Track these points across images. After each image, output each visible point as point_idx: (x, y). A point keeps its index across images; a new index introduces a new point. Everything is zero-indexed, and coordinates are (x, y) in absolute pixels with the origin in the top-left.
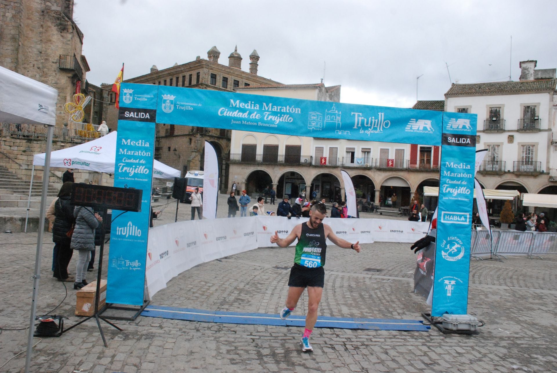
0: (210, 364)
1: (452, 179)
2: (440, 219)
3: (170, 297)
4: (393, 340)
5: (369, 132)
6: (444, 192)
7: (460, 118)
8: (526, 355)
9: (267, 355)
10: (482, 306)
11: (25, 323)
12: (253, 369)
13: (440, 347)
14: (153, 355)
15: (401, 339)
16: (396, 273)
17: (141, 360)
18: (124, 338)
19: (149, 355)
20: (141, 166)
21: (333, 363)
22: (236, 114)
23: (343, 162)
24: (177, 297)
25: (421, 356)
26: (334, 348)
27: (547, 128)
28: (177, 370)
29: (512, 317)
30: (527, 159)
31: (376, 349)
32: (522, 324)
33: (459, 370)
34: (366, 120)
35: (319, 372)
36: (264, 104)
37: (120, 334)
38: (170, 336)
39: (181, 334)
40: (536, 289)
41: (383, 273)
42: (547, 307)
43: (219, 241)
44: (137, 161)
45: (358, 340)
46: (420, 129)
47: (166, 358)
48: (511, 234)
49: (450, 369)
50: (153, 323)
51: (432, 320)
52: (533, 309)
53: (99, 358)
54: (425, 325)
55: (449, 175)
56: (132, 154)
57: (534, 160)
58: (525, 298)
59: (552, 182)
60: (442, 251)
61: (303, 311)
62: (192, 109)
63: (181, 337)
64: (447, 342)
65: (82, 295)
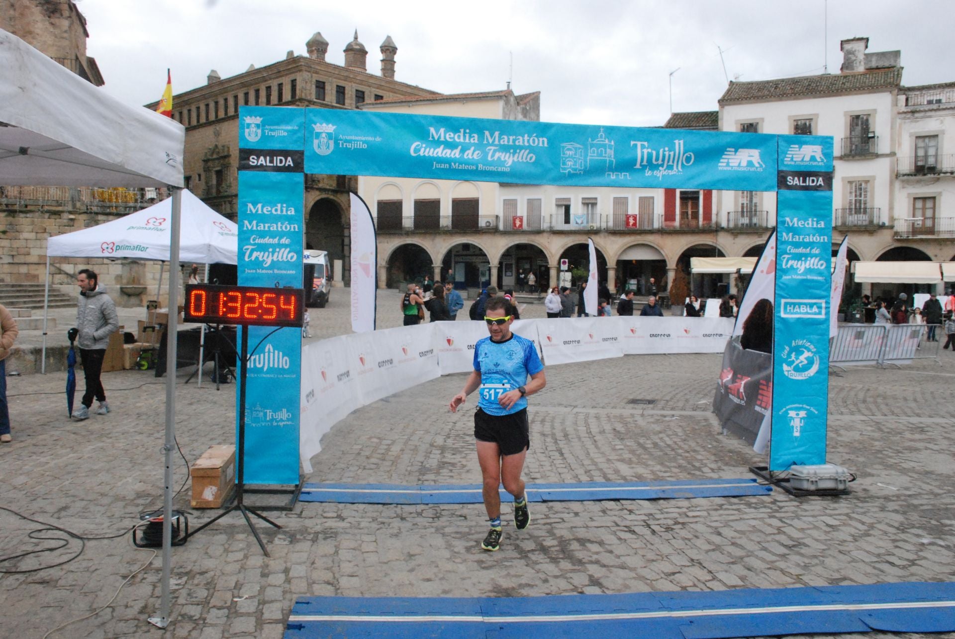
0: (449, 572)
1: (797, 245)
2: (779, 312)
3: (332, 467)
4: (721, 512)
5: (661, 173)
6: (784, 267)
7: (806, 143)
8: (933, 522)
9: (533, 550)
10: (838, 450)
11: (115, 527)
12: (520, 574)
13: (799, 519)
14: (351, 565)
15: (733, 510)
16: (680, 404)
17: (334, 574)
18: (289, 539)
19: (343, 565)
20: (283, 249)
21: (643, 556)
22: (440, 152)
23: (551, 223)
24: (343, 466)
25: (774, 534)
26: (634, 531)
27: (888, 151)
28: (399, 585)
29: (890, 463)
30: (858, 205)
31: (700, 527)
32: (910, 474)
33: (840, 552)
34: (654, 153)
35: (627, 570)
36: (487, 133)
37: (279, 533)
38: (362, 531)
39: (378, 527)
40: (910, 416)
41: (660, 406)
42: (936, 444)
43: (382, 368)
44: (276, 240)
45: (666, 516)
46: (742, 165)
47: (373, 568)
48: (851, 329)
49: (826, 552)
50: (325, 512)
51: (771, 476)
52: (917, 450)
53: (264, 575)
54: (764, 486)
55: (790, 240)
56: (266, 229)
57: (868, 206)
58: (900, 433)
59: (898, 240)
60: (784, 365)
61: (557, 475)
62: (365, 146)
63: (381, 531)
64: (806, 511)
65: (201, 473)
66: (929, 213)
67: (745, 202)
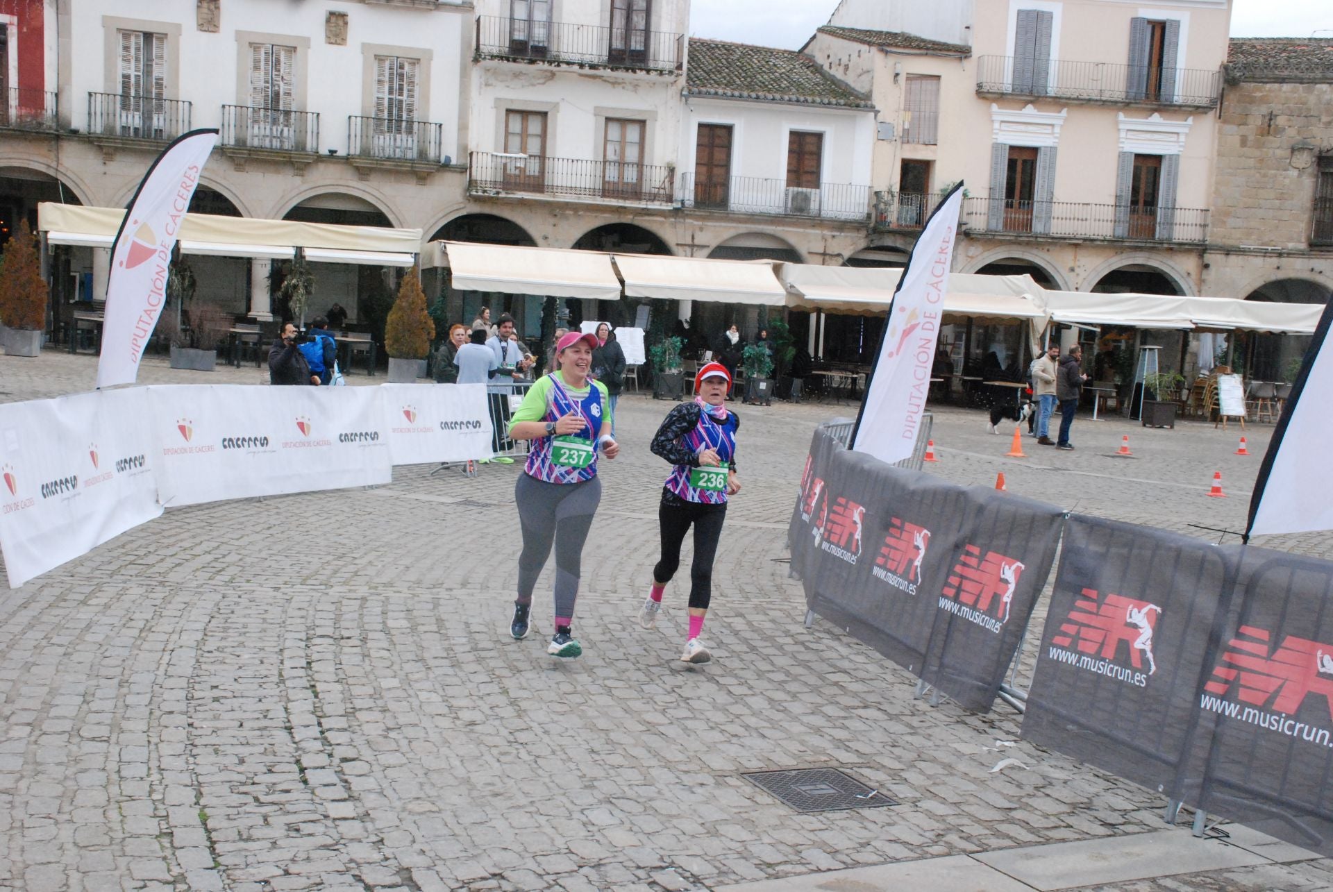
30: (395, 112)
57: (416, 116)
66: (534, 146)
67: (133, 73)
